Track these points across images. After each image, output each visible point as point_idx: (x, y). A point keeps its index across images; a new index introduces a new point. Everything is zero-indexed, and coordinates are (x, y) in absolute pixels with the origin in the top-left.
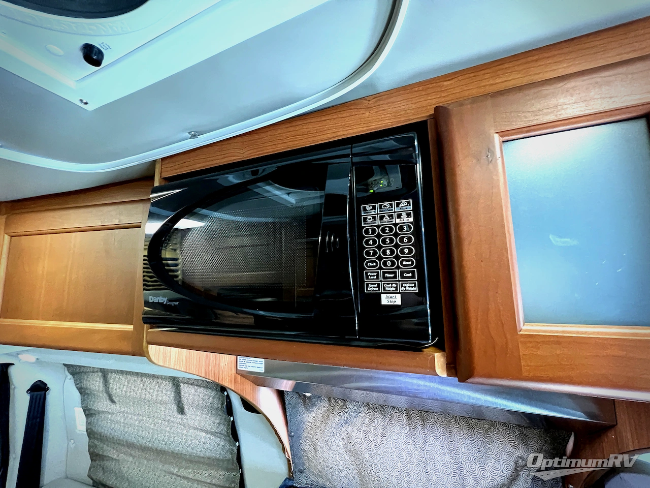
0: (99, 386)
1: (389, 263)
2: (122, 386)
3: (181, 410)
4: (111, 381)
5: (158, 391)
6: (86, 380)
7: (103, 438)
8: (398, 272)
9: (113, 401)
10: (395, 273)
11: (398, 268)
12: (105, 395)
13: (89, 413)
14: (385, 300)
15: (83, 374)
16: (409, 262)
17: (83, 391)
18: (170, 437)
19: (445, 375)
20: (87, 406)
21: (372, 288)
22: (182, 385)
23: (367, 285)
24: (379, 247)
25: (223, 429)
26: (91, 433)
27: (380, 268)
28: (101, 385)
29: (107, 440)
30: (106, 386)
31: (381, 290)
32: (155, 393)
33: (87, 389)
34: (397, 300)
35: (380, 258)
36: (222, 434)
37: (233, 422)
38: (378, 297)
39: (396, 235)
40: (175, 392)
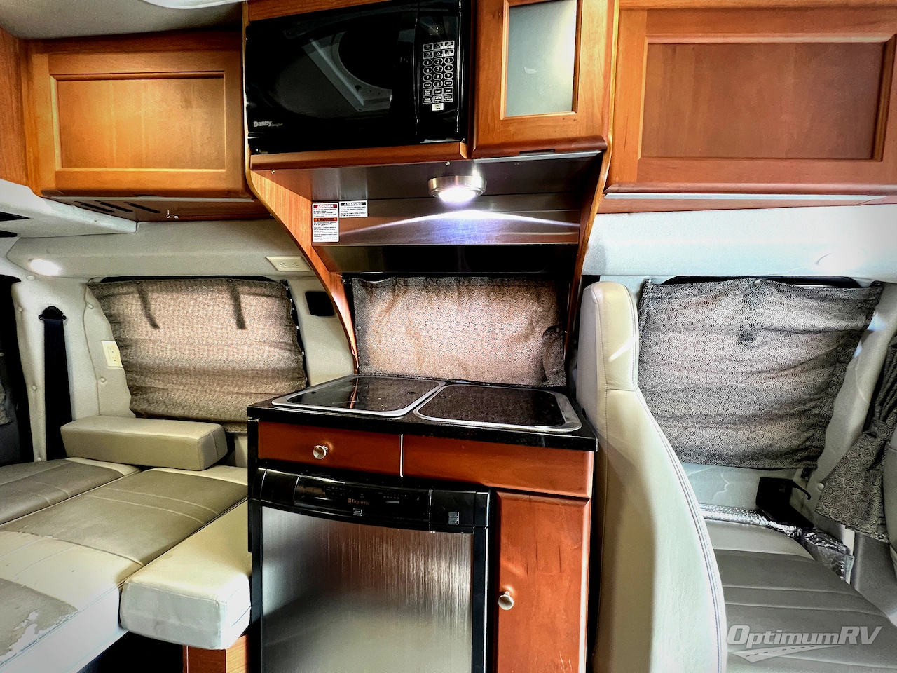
0: (137, 310)
1: (438, 84)
2: (167, 306)
3: (241, 324)
4: (153, 302)
5: (214, 306)
6: (118, 305)
7: (145, 370)
8: (443, 89)
9: (155, 326)
10: (441, 90)
11: (443, 86)
12: (145, 319)
13: (123, 345)
14: (434, 108)
15: (112, 298)
16: (449, 83)
17: (112, 318)
18: (228, 355)
19: (466, 157)
20: (120, 337)
21: (427, 101)
22: (242, 296)
23: (424, 100)
24: (433, 73)
25: (288, 339)
26: (128, 367)
27: (433, 87)
28: (139, 308)
29: (150, 371)
30: (145, 308)
31: (433, 102)
32: (211, 308)
33: (119, 315)
34: (441, 107)
35: (433, 81)
36: (288, 344)
37: (299, 331)
38: (430, 106)
39: (444, 65)
40: (235, 305)
